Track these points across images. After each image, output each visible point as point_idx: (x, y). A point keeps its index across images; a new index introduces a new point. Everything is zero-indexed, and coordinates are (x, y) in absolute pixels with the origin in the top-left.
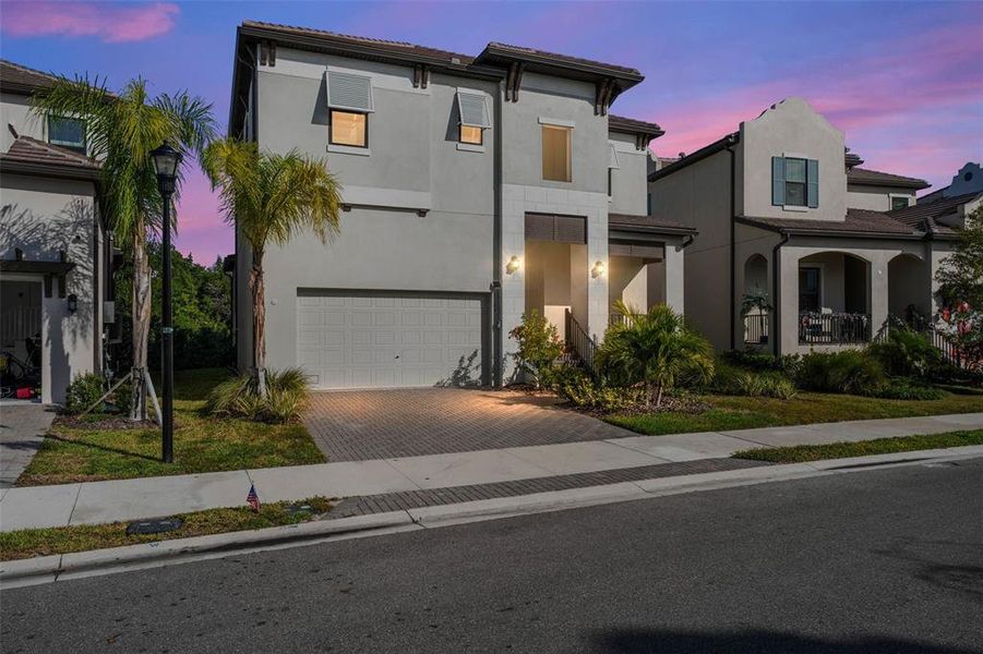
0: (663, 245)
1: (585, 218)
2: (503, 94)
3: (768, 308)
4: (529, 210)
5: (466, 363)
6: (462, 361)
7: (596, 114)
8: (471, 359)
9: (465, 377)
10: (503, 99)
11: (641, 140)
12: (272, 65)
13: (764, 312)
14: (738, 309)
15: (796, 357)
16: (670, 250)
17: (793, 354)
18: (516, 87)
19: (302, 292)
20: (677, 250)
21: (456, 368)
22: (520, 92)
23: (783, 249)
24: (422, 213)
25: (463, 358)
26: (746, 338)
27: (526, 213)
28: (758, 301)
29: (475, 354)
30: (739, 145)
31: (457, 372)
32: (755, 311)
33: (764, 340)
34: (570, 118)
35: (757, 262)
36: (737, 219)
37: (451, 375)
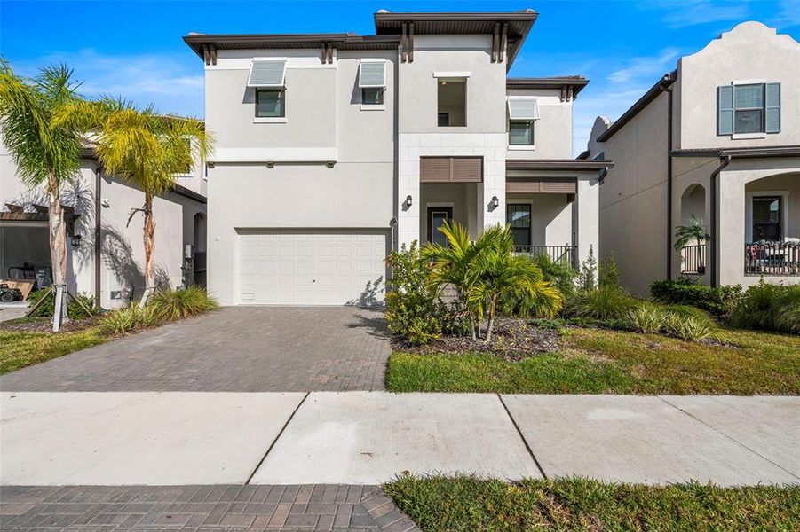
0: (575, 180)
1: (482, 158)
2: (400, 57)
3: (707, 237)
4: (423, 155)
5: (372, 287)
6: (368, 285)
7: (493, 61)
8: (376, 284)
9: (371, 298)
10: (400, 61)
11: (565, 92)
12: (214, 64)
13: (703, 242)
14: (675, 240)
15: (738, 288)
16: (584, 185)
17: (734, 285)
18: (410, 49)
19: (239, 231)
20: (591, 184)
21: (364, 291)
22: (414, 52)
23: (722, 174)
24: (330, 164)
25: (369, 283)
26: (683, 269)
27: (421, 157)
28: (695, 232)
29: (380, 279)
30: (676, 83)
31: (365, 294)
32: (693, 242)
33: (701, 270)
34: (465, 69)
35: (695, 192)
36: (674, 153)
37: (359, 296)
